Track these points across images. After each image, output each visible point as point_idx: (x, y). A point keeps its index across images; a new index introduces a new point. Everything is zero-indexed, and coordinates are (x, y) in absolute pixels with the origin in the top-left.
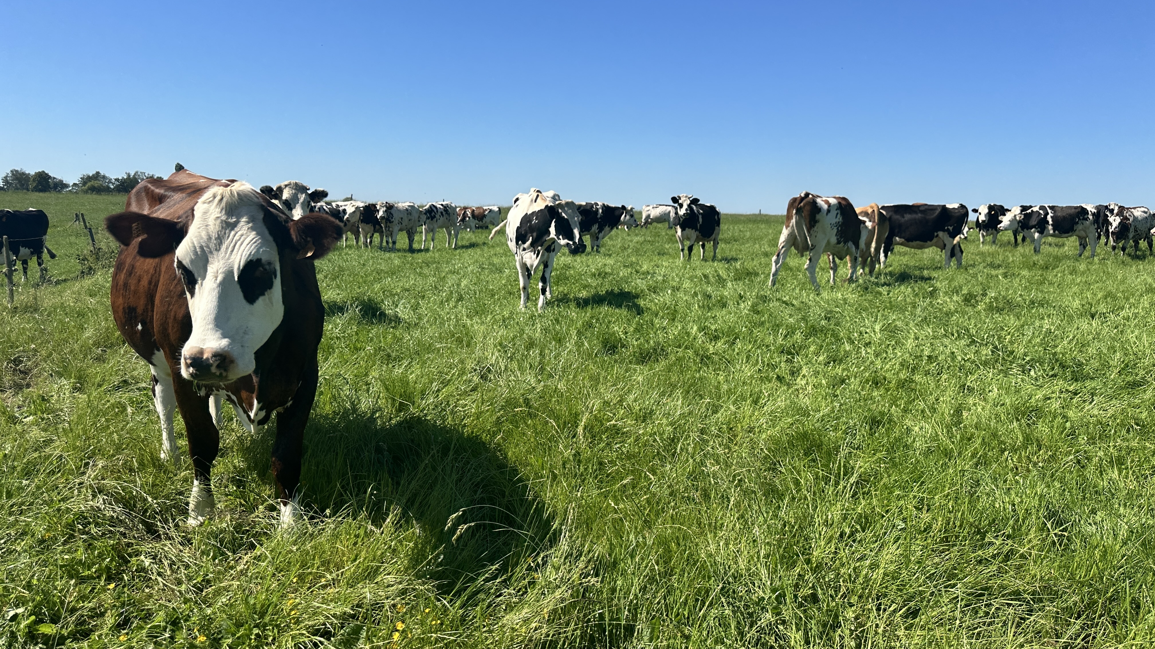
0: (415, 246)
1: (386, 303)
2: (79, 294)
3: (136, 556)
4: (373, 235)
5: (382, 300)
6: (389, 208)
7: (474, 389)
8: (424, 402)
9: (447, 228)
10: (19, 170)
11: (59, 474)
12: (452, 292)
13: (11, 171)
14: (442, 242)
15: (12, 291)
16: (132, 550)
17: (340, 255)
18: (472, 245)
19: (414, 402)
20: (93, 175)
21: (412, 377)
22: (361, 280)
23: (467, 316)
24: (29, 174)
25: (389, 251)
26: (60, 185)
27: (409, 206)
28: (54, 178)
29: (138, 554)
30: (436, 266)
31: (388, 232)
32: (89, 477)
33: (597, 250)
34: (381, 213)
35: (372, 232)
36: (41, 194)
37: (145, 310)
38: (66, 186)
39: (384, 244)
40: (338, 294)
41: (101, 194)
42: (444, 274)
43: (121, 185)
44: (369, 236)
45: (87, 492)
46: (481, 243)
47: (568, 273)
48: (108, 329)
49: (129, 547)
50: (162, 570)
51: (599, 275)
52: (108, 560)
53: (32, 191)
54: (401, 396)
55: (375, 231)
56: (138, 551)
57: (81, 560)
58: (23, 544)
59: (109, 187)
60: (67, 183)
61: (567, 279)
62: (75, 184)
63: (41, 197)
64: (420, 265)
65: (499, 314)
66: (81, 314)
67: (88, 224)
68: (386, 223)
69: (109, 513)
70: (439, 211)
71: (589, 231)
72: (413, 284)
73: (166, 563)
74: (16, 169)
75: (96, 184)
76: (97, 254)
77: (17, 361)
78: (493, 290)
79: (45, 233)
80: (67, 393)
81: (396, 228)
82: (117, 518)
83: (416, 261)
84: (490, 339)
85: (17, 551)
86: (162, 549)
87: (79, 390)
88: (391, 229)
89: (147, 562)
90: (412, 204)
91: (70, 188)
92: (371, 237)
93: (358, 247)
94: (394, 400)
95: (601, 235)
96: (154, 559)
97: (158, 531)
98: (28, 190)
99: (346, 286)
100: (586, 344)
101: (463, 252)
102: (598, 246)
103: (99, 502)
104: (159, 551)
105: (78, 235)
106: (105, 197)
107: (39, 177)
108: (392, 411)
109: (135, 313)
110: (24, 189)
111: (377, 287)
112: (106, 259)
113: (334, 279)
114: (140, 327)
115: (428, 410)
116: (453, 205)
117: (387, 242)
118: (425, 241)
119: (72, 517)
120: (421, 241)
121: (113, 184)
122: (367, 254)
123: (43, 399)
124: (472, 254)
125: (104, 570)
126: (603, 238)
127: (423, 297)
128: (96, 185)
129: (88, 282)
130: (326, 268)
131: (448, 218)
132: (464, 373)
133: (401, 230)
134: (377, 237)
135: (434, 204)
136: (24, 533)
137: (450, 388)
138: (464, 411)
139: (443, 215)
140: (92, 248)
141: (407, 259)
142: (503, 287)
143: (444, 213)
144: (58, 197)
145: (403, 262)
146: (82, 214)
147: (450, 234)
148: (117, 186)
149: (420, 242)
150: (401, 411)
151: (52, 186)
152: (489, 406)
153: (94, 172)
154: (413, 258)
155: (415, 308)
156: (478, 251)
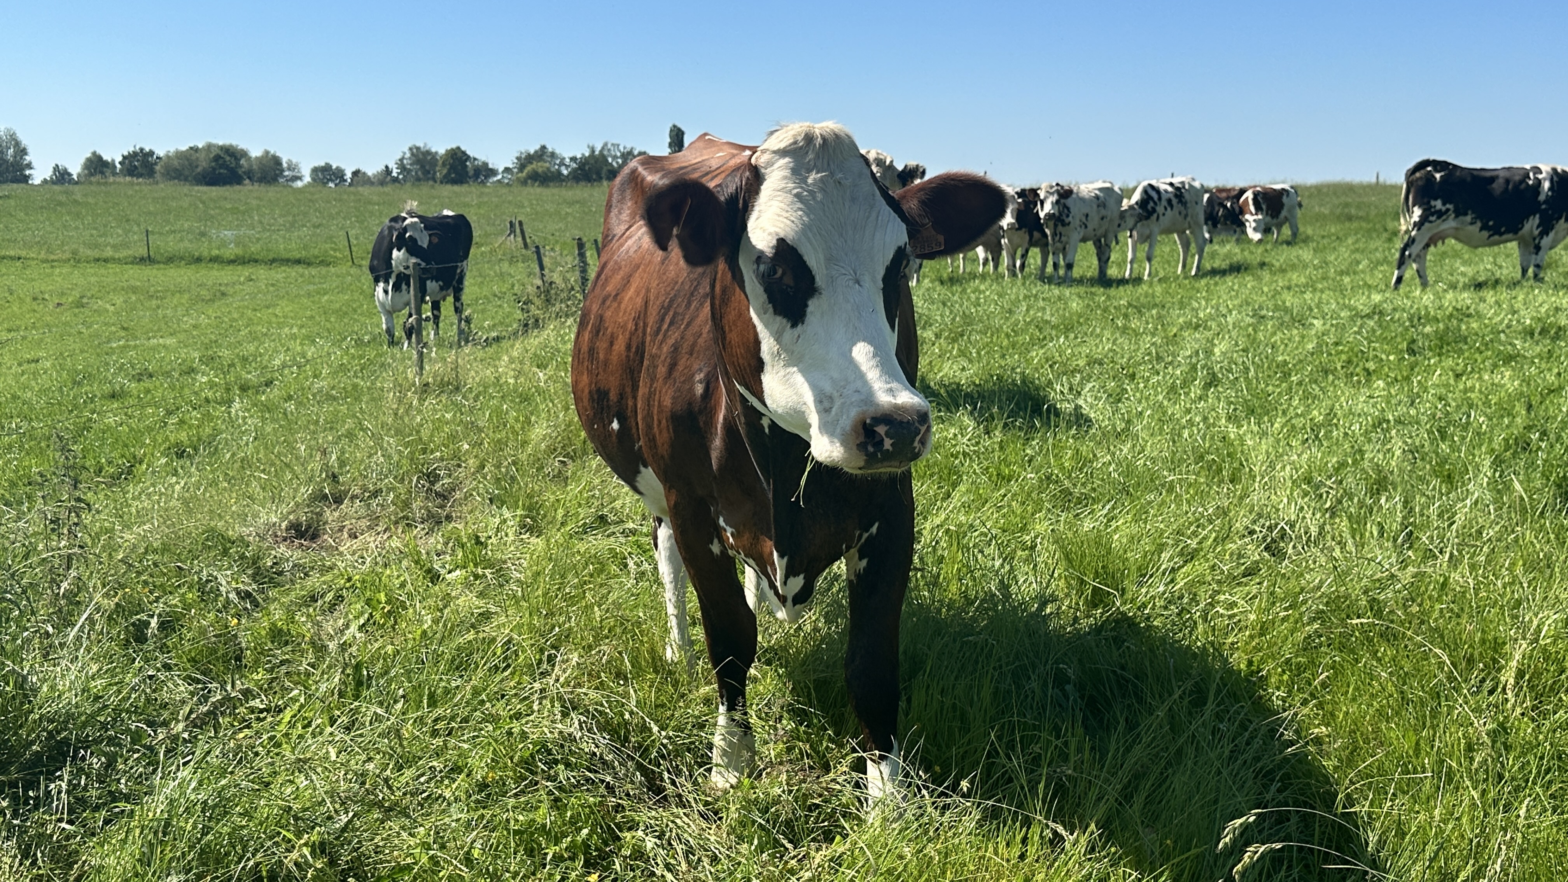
0: (1113, 272)
1: (1058, 388)
2: (521, 363)
3: (630, 829)
4: (1027, 251)
5: (1050, 383)
6: (1064, 194)
7: (1250, 572)
8: (1144, 590)
9: (1181, 233)
10: (421, 145)
11: (506, 673)
12: (1194, 368)
13: (411, 149)
14: (1168, 262)
15: (421, 355)
16: (623, 817)
17: (964, 291)
18: (1236, 269)
19: (1123, 590)
20: (536, 152)
21: (1118, 540)
22: (1005, 343)
23: (1229, 419)
24: (436, 153)
25: (1059, 284)
26: (484, 172)
27: (1100, 189)
28: (475, 159)
29: (633, 826)
30: (1158, 313)
31: (1058, 245)
32: (557, 680)
33: (1536, 276)
34: (1048, 207)
35: (1026, 245)
36: (457, 188)
37: (622, 396)
38: (493, 172)
39: (1049, 269)
40: (963, 369)
41: (548, 186)
42: (1175, 330)
43: (579, 168)
44: (1019, 253)
45: (553, 706)
46: (1255, 263)
47: (1464, 327)
48: (569, 426)
49: (617, 812)
50: (673, 861)
51: (1544, 332)
52: (585, 831)
53: (441, 182)
54: (1097, 575)
55: (1032, 243)
56: (633, 820)
57: (544, 826)
58: (454, 786)
59: (559, 173)
60: (495, 167)
61: (1465, 340)
62: (507, 170)
63: (455, 192)
64: (1123, 311)
65: (1302, 415)
66: (526, 398)
67: (528, 240)
68: (1056, 226)
69: (588, 747)
70: (1165, 197)
71: (1516, 233)
72: (1110, 350)
73: (680, 848)
74: (418, 145)
75: (539, 167)
76: (547, 293)
77: (432, 477)
78: (1285, 363)
79: (466, 256)
80: (510, 534)
81: (1076, 236)
82: (601, 758)
83: (1116, 304)
84: (1284, 467)
85: (445, 798)
86: (673, 822)
87: (531, 530)
88: (1063, 238)
89: (650, 843)
90: (1108, 185)
91: (499, 177)
92: (1024, 256)
93: (1000, 277)
94: (1082, 582)
95: (1546, 241)
96: (659, 837)
97: (664, 789)
98: (435, 182)
99: (978, 353)
100: (1517, 486)
101: (1216, 284)
102: (1538, 266)
103: (573, 726)
104: (667, 825)
105: (512, 260)
106: (555, 191)
107: (452, 157)
108: (1077, 604)
109: (608, 400)
110: (428, 179)
111: (1036, 355)
112: (561, 302)
113: (954, 340)
114: (615, 425)
115: (1153, 609)
116: (1197, 184)
117: (1056, 266)
118: (1132, 262)
119: (531, 746)
120: (1125, 261)
121: (567, 167)
122: (1016, 290)
123: (478, 542)
124: (1236, 287)
125: (580, 848)
126: (1551, 248)
127: (1133, 377)
128: (540, 170)
129: (534, 341)
130: (938, 318)
131: (1184, 212)
132: (1226, 538)
133: (1084, 240)
134: (1035, 256)
135: (1154, 183)
136: (456, 769)
137: (1199, 567)
138: (1230, 617)
139: (1172, 206)
140: (539, 282)
141: (1097, 299)
142: (1310, 359)
143: (1175, 201)
144: (482, 193)
145: (1088, 305)
146: (521, 223)
147: (1186, 246)
148: (574, 170)
149: (1121, 265)
150: (1095, 606)
151: (471, 173)
152: (1286, 609)
153: (538, 147)
154: (1109, 297)
155: (1117, 398)
156: (1249, 281)
